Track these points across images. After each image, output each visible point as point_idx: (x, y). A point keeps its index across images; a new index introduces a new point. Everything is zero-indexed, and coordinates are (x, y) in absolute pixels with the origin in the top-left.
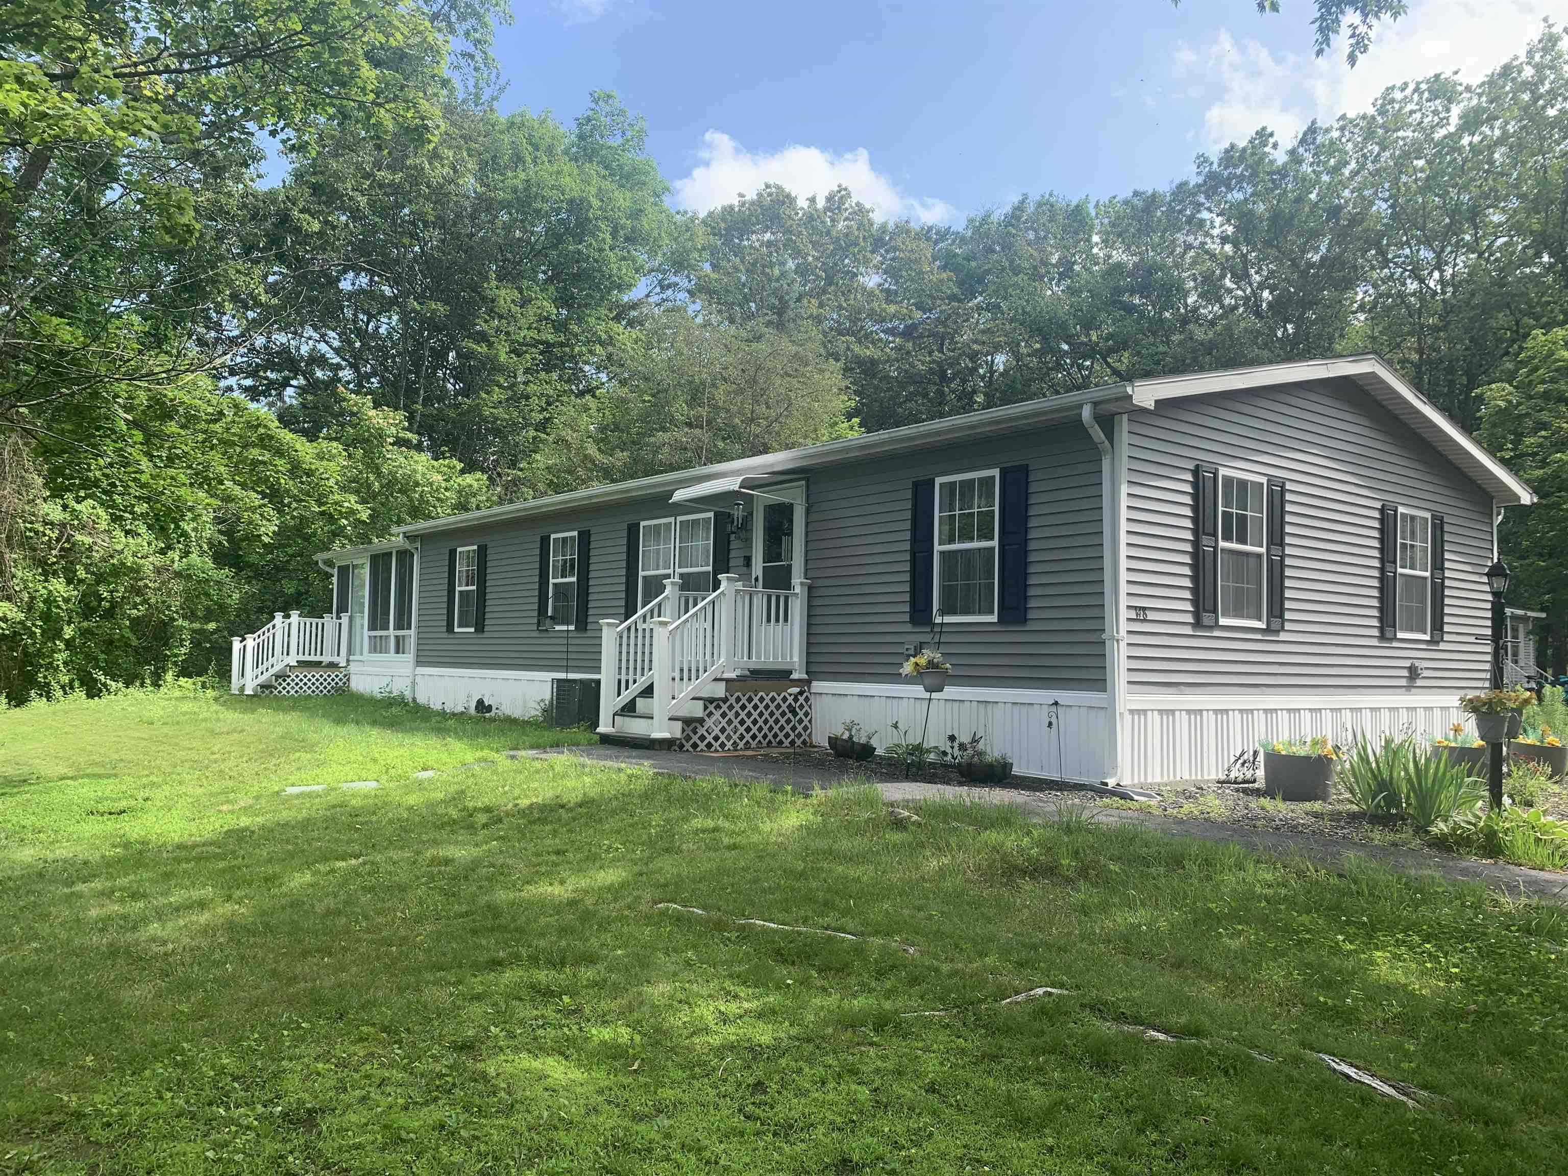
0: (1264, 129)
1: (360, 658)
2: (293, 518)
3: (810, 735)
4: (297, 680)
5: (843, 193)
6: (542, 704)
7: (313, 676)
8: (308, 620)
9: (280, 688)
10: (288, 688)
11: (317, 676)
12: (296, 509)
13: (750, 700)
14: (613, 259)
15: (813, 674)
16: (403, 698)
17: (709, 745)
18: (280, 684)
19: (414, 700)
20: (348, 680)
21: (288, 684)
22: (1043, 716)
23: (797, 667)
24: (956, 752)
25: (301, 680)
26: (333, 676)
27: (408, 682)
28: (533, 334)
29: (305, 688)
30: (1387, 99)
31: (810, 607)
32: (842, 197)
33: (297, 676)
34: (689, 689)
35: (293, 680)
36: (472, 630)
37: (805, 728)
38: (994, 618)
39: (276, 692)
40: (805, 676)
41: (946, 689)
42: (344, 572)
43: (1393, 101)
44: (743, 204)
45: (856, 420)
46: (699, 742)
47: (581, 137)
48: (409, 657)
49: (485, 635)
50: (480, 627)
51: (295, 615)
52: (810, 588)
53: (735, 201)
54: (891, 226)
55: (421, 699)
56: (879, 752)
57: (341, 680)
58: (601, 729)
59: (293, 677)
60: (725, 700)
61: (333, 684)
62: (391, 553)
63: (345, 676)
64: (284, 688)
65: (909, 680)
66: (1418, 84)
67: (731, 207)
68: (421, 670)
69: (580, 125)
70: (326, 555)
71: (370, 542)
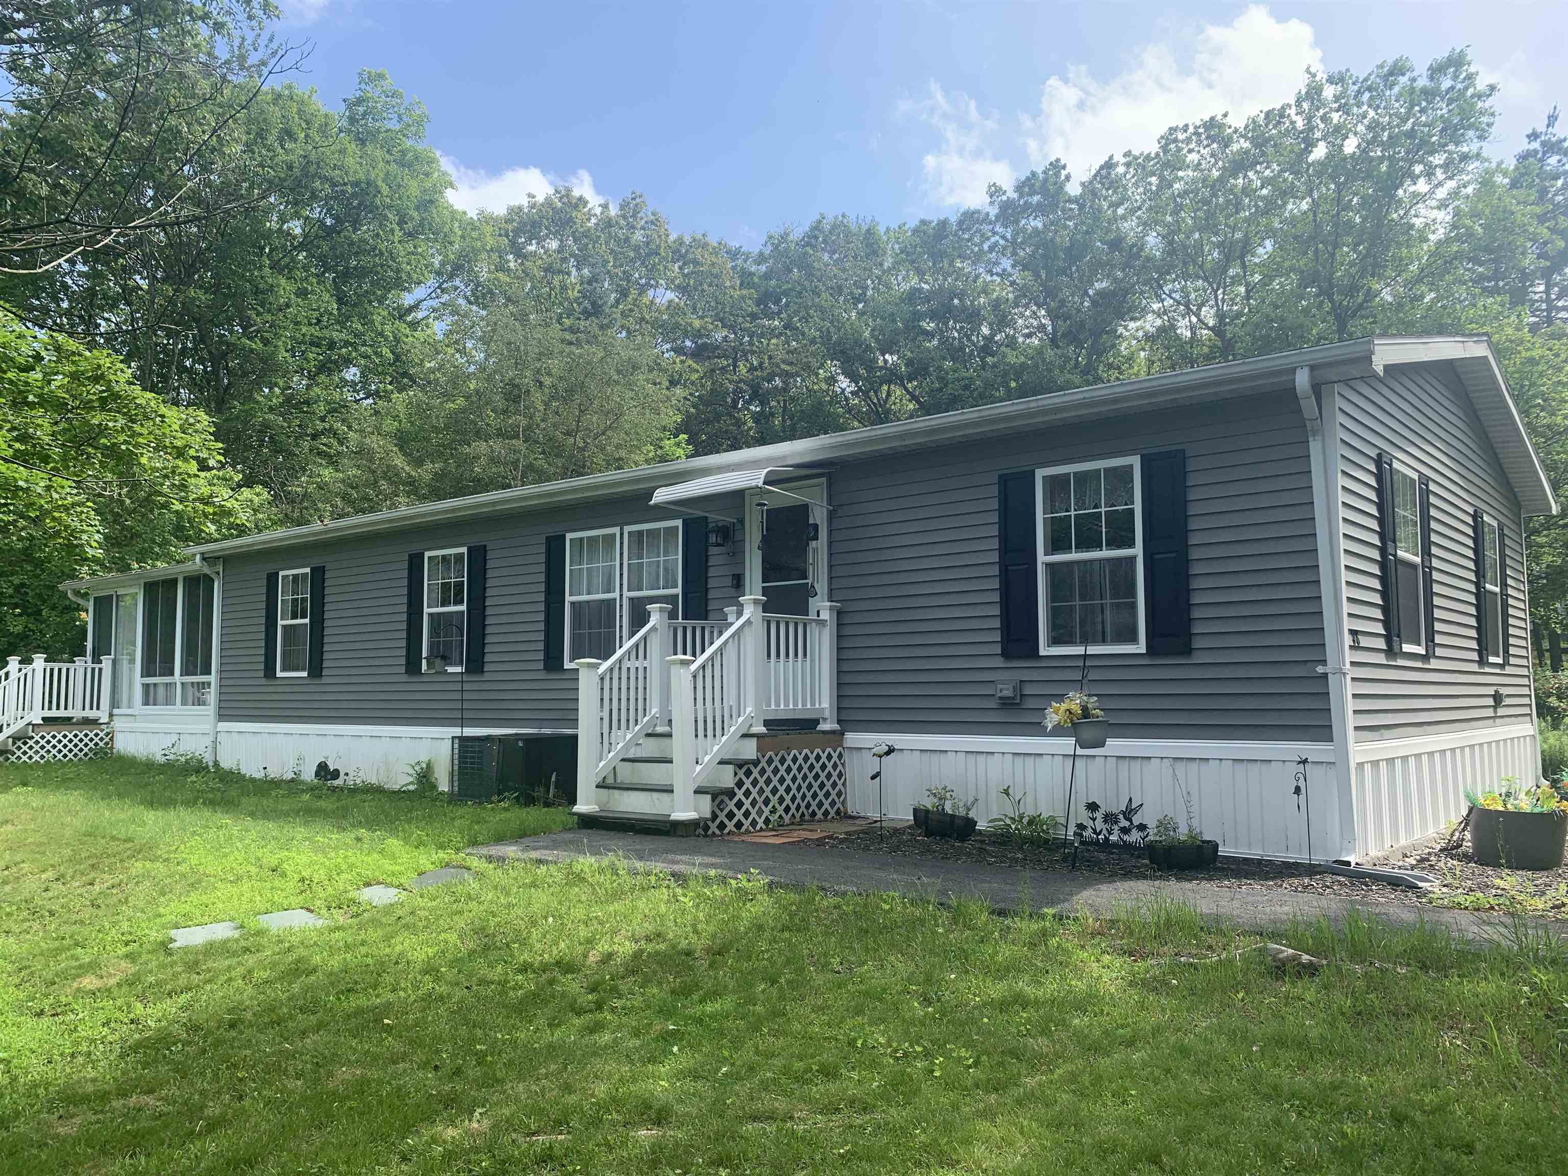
0: (1058, 160)
1: (129, 711)
2: (20, 539)
3: (843, 803)
4: (43, 742)
5: (638, 200)
6: (417, 768)
7: (65, 736)
8: (56, 666)
9: (19, 753)
10: (30, 753)
11: (70, 736)
12: (23, 529)
13: (783, 761)
14: (402, 253)
15: (846, 723)
16: (200, 761)
17: (739, 825)
18: (19, 748)
19: (216, 764)
20: (112, 739)
21: (31, 748)
22: (1287, 777)
23: (827, 714)
24: (1099, 825)
25: (48, 742)
26: (91, 735)
27: (208, 741)
28: (315, 331)
29: (54, 752)
30: (1168, 139)
31: (839, 637)
32: (636, 205)
33: (43, 737)
34: (716, 748)
35: (37, 742)
36: (304, 674)
37: (839, 794)
38: (1141, 647)
39: (13, 759)
40: (836, 727)
41: (1109, 742)
42: (104, 606)
43: (1176, 141)
44: (533, 206)
45: (683, 437)
46: (726, 821)
47: (352, 120)
48: (210, 709)
49: (325, 680)
50: (316, 671)
51: (39, 661)
52: (839, 613)
53: (525, 202)
54: (687, 240)
55: (226, 763)
56: (981, 825)
57: (101, 739)
58: (582, 807)
59: (37, 738)
60: (756, 763)
61: (91, 745)
62: (174, 582)
63: (107, 734)
64: (25, 753)
65: (1058, 731)
66: (1196, 127)
67: (520, 208)
68: (224, 726)
69: (349, 107)
70: (75, 584)
71: (128, 568)
